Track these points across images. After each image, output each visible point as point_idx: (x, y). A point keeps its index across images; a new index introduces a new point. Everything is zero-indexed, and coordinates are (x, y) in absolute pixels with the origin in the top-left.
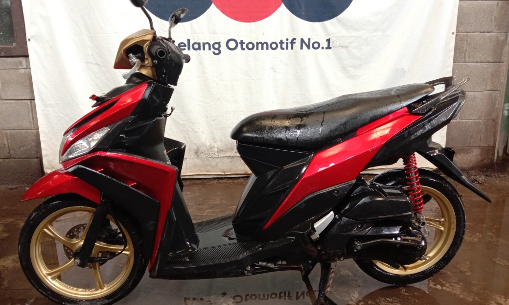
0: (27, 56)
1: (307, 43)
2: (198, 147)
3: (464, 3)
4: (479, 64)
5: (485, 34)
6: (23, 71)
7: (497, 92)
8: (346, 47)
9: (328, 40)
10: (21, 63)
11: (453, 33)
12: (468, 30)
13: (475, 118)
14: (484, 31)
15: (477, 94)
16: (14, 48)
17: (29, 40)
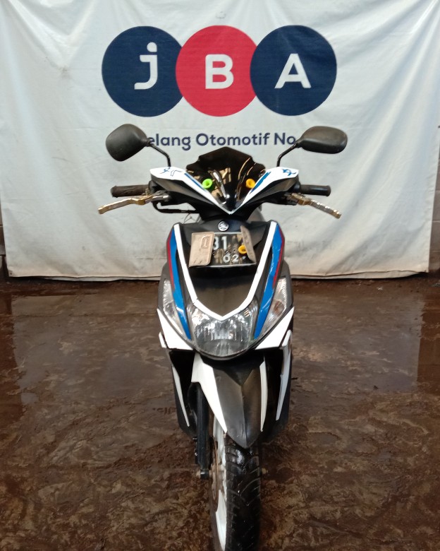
1: (281, 138)
11: (439, 127)
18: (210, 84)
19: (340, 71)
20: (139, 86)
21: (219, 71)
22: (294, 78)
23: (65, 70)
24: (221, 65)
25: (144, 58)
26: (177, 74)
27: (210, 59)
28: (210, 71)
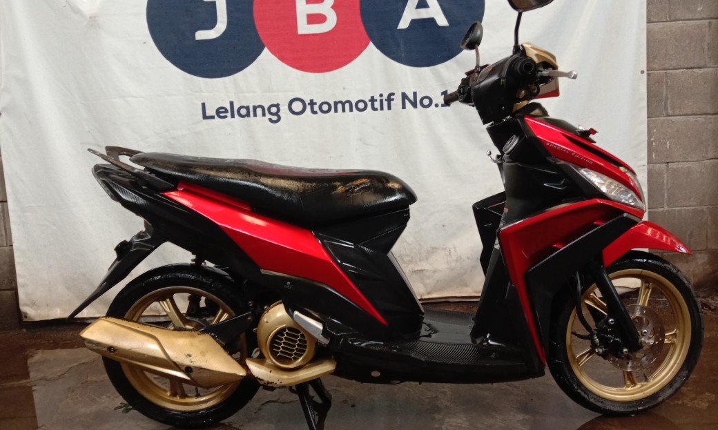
3: (657, 27)
4: (691, 118)
5: (694, 70)
11: (642, 72)
12: (667, 66)
13: (694, 204)
14: (693, 66)
15: (694, 166)
18: (304, 28)
20: (201, 35)
21: (315, 9)
22: (424, 14)
23: (93, 18)
26: (255, 15)
28: (303, 10)
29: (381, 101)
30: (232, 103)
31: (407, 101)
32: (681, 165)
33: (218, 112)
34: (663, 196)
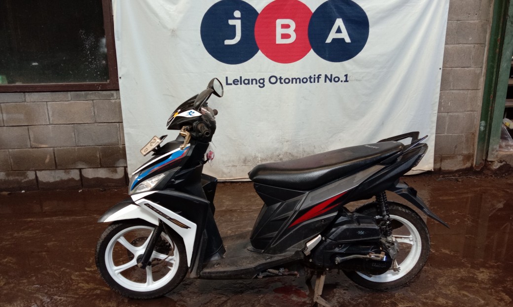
0: (118, 89)
1: (330, 78)
2: (246, 157)
3: (450, 46)
4: (461, 92)
5: (466, 68)
6: (113, 101)
7: (475, 112)
8: (360, 81)
9: (346, 76)
10: (112, 95)
11: (440, 69)
12: (453, 66)
13: (459, 132)
14: (464, 66)
15: (460, 114)
16: (109, 84)
17: (120, 78)
18: (279, 41)
19: (371, 30)
20: (228, 42)
21: (285, 31)
22: (339, 36)
23: (173, 31)
24: (287, 26)
25: (231, 22)
26: (256, 33)
27: (279, 22)
28: (279, 31)
29: (315, 78)
30: (241, 77)
31: (327, 79)
32: (454, 114)
33: (234, 82)
34: (445, 128)
